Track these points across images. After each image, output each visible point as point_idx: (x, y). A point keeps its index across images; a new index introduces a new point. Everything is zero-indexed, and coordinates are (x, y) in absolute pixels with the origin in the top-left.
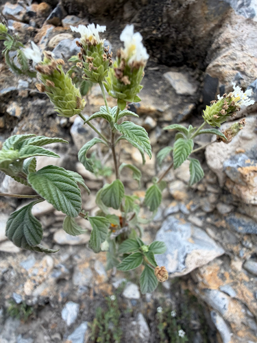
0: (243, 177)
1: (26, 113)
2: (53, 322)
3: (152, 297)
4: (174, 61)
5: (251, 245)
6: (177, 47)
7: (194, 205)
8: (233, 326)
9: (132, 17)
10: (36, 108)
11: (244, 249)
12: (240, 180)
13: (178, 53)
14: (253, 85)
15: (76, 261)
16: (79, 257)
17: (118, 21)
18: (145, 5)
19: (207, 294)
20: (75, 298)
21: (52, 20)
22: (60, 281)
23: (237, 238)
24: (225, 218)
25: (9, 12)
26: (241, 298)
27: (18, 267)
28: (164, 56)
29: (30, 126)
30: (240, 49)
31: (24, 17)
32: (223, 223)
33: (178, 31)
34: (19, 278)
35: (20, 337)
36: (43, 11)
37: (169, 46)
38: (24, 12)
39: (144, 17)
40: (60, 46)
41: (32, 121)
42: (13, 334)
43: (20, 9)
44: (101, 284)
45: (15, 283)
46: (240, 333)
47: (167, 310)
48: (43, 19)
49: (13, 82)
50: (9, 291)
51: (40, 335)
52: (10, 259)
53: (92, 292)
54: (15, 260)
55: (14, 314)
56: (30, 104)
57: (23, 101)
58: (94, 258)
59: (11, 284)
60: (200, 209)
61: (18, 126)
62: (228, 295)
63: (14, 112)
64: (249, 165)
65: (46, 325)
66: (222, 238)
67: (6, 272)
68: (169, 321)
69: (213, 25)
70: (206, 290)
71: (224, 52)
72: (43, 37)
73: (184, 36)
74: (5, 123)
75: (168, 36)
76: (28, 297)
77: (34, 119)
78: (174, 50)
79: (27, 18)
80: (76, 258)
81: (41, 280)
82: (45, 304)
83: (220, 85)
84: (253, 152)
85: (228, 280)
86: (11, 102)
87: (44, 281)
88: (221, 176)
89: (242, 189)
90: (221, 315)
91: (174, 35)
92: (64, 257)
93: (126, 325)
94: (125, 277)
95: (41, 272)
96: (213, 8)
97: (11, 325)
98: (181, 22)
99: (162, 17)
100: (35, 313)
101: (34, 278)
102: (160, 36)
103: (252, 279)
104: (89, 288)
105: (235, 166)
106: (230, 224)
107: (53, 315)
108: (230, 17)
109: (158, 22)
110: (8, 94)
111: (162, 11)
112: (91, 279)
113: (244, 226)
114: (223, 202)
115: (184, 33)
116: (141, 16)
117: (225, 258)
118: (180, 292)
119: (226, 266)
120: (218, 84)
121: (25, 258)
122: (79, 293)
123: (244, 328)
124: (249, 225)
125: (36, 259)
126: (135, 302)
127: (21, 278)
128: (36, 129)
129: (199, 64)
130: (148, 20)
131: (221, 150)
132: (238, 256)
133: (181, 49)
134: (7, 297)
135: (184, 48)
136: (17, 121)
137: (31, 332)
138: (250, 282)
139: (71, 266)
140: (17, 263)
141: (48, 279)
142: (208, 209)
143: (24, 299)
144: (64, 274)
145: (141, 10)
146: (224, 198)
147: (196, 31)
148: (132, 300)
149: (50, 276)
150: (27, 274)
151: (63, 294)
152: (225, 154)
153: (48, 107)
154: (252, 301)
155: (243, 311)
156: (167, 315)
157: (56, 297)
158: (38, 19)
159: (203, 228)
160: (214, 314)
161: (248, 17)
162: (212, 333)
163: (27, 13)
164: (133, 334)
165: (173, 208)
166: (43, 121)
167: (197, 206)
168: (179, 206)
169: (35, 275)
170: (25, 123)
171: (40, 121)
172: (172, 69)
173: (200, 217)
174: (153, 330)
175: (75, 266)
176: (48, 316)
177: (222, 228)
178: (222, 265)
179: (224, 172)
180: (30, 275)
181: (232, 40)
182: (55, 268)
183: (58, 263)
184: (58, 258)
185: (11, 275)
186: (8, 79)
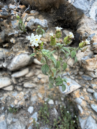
0: (87, 62)
1: (17, 42)
2: (24, 113)
3: (58, 104)
4: (66, 27)
5: (89, 84)
6: (67, 23)
7: (72, 73)
8: (83, 108)
9: (53, 12)
10: (20, 40)
11: (87, 85)
12: (86, 64)
13: (68, 24)
14: (90, 36)
15: (31, 93)
16: (32, 92)
17: (49, 13)
18: (58, 9)
19: (76, 99)
20: (32, 105)
21: (27, 11)
22: (26, 100)
23: (85, 82)
24: (81, 76)
25: (12, 7)
26: (86, 99)
27: (11, 95)
28: (63, 25)
29: (18, 46)
30: (86, 25)
31: (17, 9)
32: (81, 78)
33: (68, 18)
34: (12, 99)
35: (14, 118)
36: (24, 8)
37: (65, 22)
38: (17, 8)
39: (58, 13)
40: (31, 21)
41: (19, 45)
42: (11, 118)
43: (15, 7)
44: (41, 100)
45: (10, 101)
46: (85, 109)
47: (63, 106)
48: (23, 10)
49: (13, 31)
50: (9, 104)
51: (21, 118)
52: (8, 93)
53: (37, 103)
54: (10, 93)
55: (11, 111)
56: (18, 39)
57: (16, 38)
58: (37, 92)
59: (9, 101)
60: (74, 74)
61: (13, 46)
62: (82, 99)
63: (13, 42)
64: (88, 59)
65: (22, 115)
66: (80, 82)
67: (7, 97)
68: (64, 110)
69: (78, 18)
70: (75, 98)
71: (82, 26)
72: (24, 17)
73: (70, 20)
74: (9, 45)
75: (65, 19)
76: (16, 105)
77: (20, 44)
78: (66, 23)
79: (18, 10)
80: (31, 92)
81: (20, 99)
82: (21, 108)
83: (81, 36)
84: (89, 55)
85: (82, 95)
86: (12, 38)
87: (21, 100)
88: (80, 63)
89: (87, 66)
90: (80, 105)
91: (67, 19)
92: (27, 92)
93: (50, 111)
94: (48, 98)
95: (20, 97)
96: (79, 13)
97: (10, 115)
98: (69, 16)
99: (63, 14)
100: (18, 111)
101: (18, 99)
102: (62, 19)
103: (89, 94)
104: (36, 102)
105: (84, 59)
106: (83, 78)
107: (24, 111)
108: (83, 16)
109: (62, 15)
110: (11, 35)
111: (64, 12)
112: (37, 99)
113: (87, 78)
114: (81, 71)
115: (70, 19)
116: (56, 12)
117: (81, 88)
118: (67, 101)
119: (82, 91)
120: (80, 35)
121: (14, 93)
122: (33, 104)
123: (86, 108)
124: (88, 77)
125: (18, 93)
126: (52, 105)
127: (13, 99)
128: (20, 48)
129: (74, 28)
130: (59, 14)
131: (81, 55)
132: (85, 87)
133: (69, 23)
134: (8, 105)
135: (70, 23)
136: (13, 44)
137: (17, 117)
138: (88, 95)
139: (30, 95)
140: (11, 94)
141: (22, 99)
142: (76, 74)
143: (14, 106)
144: (28, 98)
145: (56, 11)
146: (81, 70)
147: (74, 19)
148: (51, 104)
149: (23, 98)
150: (15, 98)
151: (27, 104)
152: (82, 56)
153: (25, 40)
154: (89, 100)
155: (86, 103)
156: (63, 108)
157: (25, 105)
158: (21, 11)
159: (74, 80)
160: (78, 105)
161: (88, 17)
162: (77, 112)
163: (18, 8)
164: (53, 114)
165: (65, 74)
166: (23, 45)
167: (73, 73)
168: (67, 73)
169: (18, 98)
170: (16, 45)
171: (22, 45)
172: (65, 29)
173: (74, 76)
174: (59, 112)
175: (31, 95)
176: (22, 112)
177: (80, 79)
178: (80, 91)
179: (81, 61)
180: (16, 98)
181: (84, 23)
182: (25, 96)
183: (25, 94)
184: (25, 92)
185: (9, 98)
186: (11, 30)
